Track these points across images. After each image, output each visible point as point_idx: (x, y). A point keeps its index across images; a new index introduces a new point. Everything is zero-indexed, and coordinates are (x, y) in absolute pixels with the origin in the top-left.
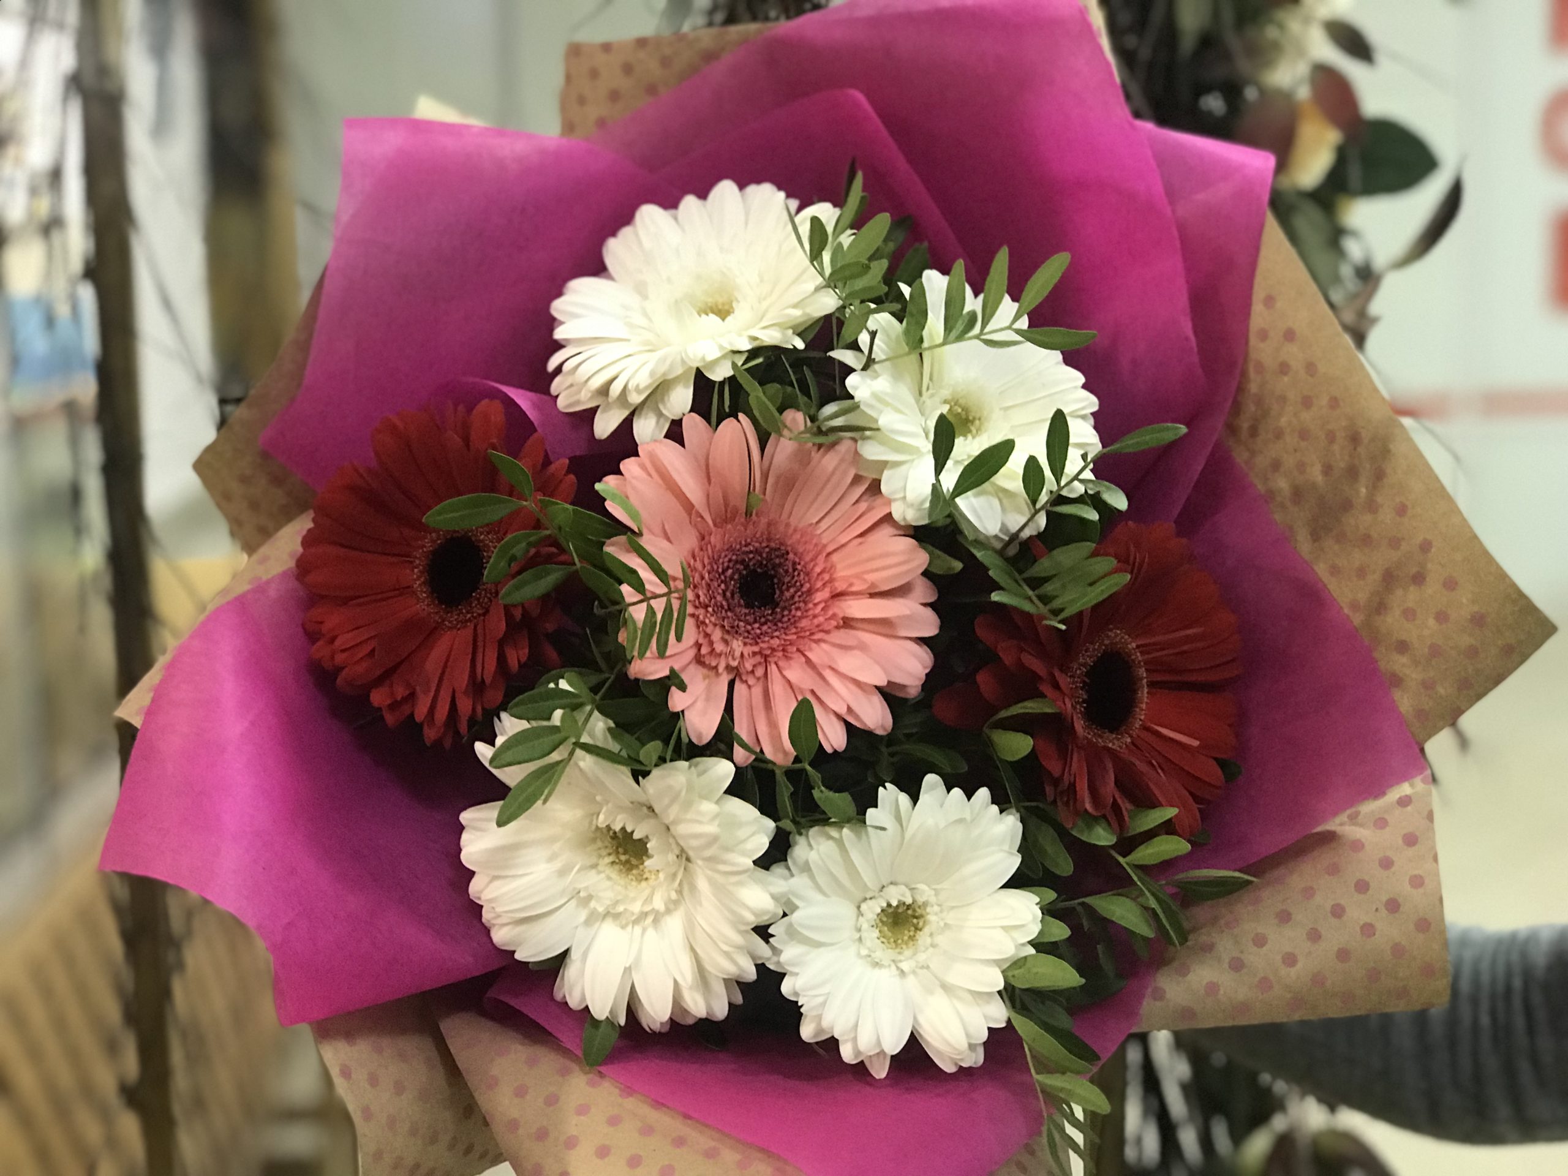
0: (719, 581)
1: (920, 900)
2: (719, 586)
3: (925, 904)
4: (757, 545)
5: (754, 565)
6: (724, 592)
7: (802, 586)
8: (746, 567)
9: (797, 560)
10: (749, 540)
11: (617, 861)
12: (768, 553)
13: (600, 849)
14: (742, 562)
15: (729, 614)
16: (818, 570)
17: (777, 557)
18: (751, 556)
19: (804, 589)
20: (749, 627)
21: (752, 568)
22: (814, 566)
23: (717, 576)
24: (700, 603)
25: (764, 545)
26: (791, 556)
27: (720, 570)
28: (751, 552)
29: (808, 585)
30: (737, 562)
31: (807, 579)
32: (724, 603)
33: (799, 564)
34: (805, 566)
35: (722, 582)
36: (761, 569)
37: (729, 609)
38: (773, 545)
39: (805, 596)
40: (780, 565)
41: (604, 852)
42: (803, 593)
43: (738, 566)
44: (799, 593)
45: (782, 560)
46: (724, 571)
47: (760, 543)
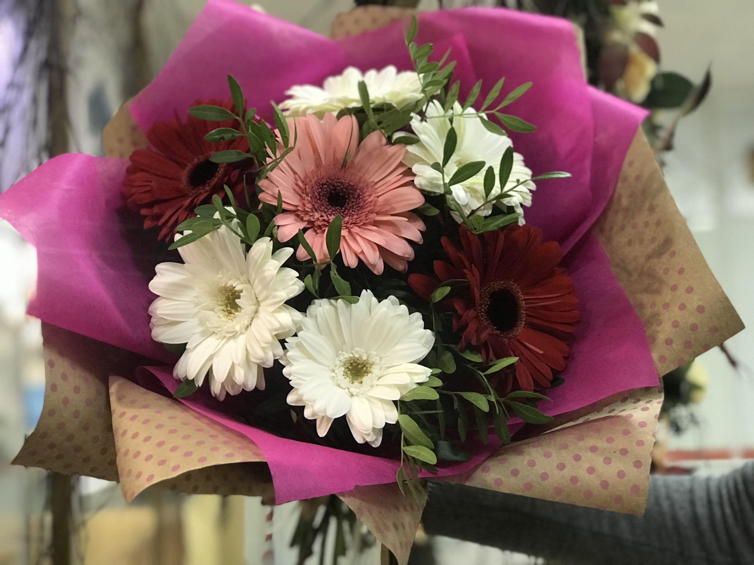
0: (319, 187)
1: (371, 360)
2: (318, 189)
3: (373, 364)
4: (343, 181)
5: (339, 189)
6: (320, 192)
7: (359, 203)
8: (335, 189)
9: (361, 194)
10: (340, 177)
11: (225, 309)
12: (347, 185)
13: (218, 301)
14: (333, 186)
15: (318, 201)
16: (369, 200)
17: (351, 189)
18: (339, 184)
19: (360, 205)
20: (326, 210)
21: (337, 191)
22: (368, 199)
23: (319, 185)
24: (306, 192)
25: (346, 182)
26: (358, 191)
27: (321, 183)
28: (339, 182)
29: (362, 204)
30: (330, 184)
31: (362, 202)
32: (318, 196)
33: (361, 195)
34: (363, 197)
35: (320, 188)
36: (342, 194)
37: (319, 200)
38: (351, 183)
39: (359, 208)
40: (352, 194)
41: (220, 303)
42: (358, 207)
43: (331, 186)
44: (357, 206)
45: (353, 192)
46: (322, 185)
47: (345, 181)
